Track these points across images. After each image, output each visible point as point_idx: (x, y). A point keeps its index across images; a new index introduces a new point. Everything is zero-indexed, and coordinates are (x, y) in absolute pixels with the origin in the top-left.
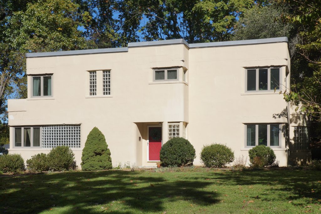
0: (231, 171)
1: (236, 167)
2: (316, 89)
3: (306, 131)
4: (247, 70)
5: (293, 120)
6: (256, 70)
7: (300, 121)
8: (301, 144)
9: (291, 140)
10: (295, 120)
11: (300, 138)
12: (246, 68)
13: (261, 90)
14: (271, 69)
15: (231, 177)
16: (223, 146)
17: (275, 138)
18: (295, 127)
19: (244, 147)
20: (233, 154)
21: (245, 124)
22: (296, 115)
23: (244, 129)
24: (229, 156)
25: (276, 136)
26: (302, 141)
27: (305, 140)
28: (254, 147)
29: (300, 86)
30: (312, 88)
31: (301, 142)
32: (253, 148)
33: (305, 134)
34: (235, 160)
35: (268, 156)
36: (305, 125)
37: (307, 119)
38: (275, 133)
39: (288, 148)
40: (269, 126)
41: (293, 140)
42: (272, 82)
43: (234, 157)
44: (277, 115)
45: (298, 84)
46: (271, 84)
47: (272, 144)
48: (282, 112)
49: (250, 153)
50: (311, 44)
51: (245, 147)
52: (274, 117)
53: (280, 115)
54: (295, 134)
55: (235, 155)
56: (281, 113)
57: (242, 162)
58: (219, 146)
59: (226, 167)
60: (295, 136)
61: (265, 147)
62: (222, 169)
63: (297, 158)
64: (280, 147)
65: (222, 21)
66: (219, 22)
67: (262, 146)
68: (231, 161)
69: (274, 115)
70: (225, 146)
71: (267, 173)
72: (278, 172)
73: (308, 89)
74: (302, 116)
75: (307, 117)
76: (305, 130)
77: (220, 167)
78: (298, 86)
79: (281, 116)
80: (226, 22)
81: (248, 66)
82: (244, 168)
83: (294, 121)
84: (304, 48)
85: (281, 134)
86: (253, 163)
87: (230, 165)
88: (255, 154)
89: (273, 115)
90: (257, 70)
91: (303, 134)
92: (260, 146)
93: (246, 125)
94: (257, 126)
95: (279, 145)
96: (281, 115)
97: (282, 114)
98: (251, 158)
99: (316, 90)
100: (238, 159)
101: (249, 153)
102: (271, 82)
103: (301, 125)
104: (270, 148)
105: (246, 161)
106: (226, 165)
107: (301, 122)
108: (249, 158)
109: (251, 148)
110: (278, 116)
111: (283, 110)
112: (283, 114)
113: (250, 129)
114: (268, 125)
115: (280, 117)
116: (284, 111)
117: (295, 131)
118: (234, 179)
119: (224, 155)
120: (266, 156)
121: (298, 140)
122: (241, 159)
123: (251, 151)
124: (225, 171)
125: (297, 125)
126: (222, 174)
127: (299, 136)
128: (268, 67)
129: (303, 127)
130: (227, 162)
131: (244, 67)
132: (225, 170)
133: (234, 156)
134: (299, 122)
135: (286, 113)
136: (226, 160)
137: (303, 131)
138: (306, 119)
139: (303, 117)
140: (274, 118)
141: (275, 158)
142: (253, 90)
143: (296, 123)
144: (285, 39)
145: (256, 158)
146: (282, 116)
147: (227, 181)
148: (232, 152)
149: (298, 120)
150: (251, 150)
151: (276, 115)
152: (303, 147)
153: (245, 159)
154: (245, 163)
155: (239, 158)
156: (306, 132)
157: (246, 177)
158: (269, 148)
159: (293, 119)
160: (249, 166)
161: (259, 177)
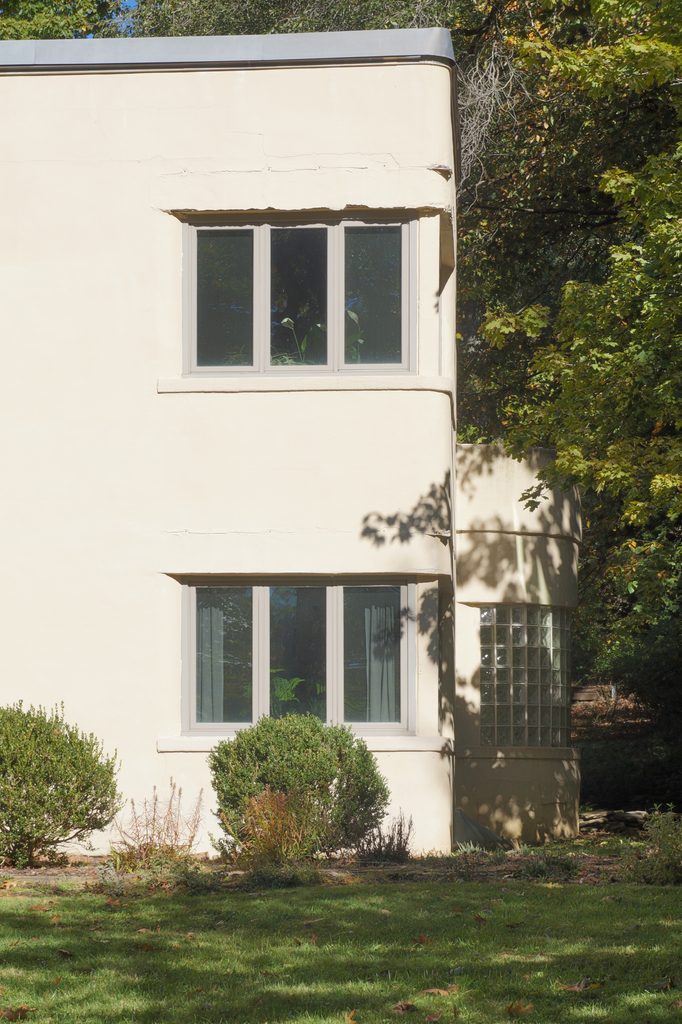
0: (100, 889)
1: (128, 859)
2: (646, 348)
3: (550, 633)
4: (194, 229)
5: (478, 564)
6: (250, 233)
7: (515, 568)
8: (519, 710)
9: (463, 683)
10: (485, 563)
11: (518, 675)
12: (187, 217)
13: (283, 362)
14: (348, 230)
15: (99, 948)
16: (41, 720)
17: (375, 667)
18: (484, 607)
19: (177, 726)
20: (108, 771)
21: (184, 579)
22: (491, 538)
23: (177, 608)
24: (84, 788)
25: (379, 654)
26: (524, 694)
27: (545, 689)
28: (244, 726)
29: (542, 324)
30: (611, 350)
31: (524, 701)
32: (239, 735)
33: (545, 650)
34: (123, 817)
35: (339, 788)
36: (544, 598)
37: (557, 561)
38: (378, 638)
39: (449, 733)
40: (335, 597)
41: (474, 684)
42: (353, 315)
43: (113, 794)
44: (391, 521)
45: (531, 312)
46: (350, 328)
47: (357, 707)
48: (420, 505)
49: (219, 766)
50: (620, 51)
51: (187, 731)
52: (368, 532)
53: (405, 520)
54: (484, 652)
55: (122, 781)
56: (415, 509)
57: (172, 826)
58: (11, 720)
59: (62, 862)
60: (483, 662)
61: (315, 730)
62: (32, 877)
63: (499, 797)
64: (410, 732)
65: (40, 10)
66: (24, 17)
67: (294, 722)
68: (98, 825)
69: (373, 523)
70: (58, 722)
71: (354, 904)
72: (422, 895)
73: (585, 353)
74: (525, 544)
75: (553, 549)
76: (544, 631)
77: (21, 860)
78: (530, 325)
79: (413, 530)
80: (66, 13)
81: (201, 207)
82: (185, 873)
83: (482, 571)
84: (576, 68)
85: (415, 644)
86: (243, 836)
87: (91, 848)
88: (256, 773)
89: (366, 519)
90: (262, 236)
91: (532, 651)
92: (282, 723)
93: (194, 589)
94: (261, 597)
95: (398, 718)
96: (413, 520)
97: (420, 519)
98: (230, 800)
99: (641, 357)
100: (140, 810)
101: (214, 768)
102: (347, 315)
103: (523, 595)
104: (349, 737)
105: (196, 823)
106: (60, 849)
107: (521, 576)
108: (212, 800)
109: (227, 733)
110: (395, 530)
111: (427, 490)
112: (429, 519)
113: (219, 617)
114: (328, 588)
115: (404, 536)
116: (431, 501)
117: (485, 635)
118: (125, 961)
119: (49, 781)
120: (324, 790)
121: (502, 690)
122: (162, 810)
123: (227, 753)
124: (58, 891)
125: (495, 596)
126: (28, 923)
127: (509, 664)
128: (331, 217)
129: (533, 609)
130: (67, 827)
131: (174, 213)
132: (52, 882)
133: (118, 790)
134: (508, 577)
135: (444, 512)
136: (64, 814)
137: (532, 633)
138: (547, 560)
139: (531, 546)
140: (368, 543)
141: (385, 797)
142: (237, 363)
143: (491, 581)
144: (434, 39)
145: (260, 802)
146: (422, 530)
147: (70, 986)
148: (102, 760)
149: (504, 564)
150: (224, 750)
151: (380, 519)
152: (532, 732)
153: (186, 811)
154: (188, 833)
155: (150, 799)
156: (550, 642)
157: (202, 940)
158: (341, 739)
159: (476, 556)
160: (214, 854)
161: (306, 947)
